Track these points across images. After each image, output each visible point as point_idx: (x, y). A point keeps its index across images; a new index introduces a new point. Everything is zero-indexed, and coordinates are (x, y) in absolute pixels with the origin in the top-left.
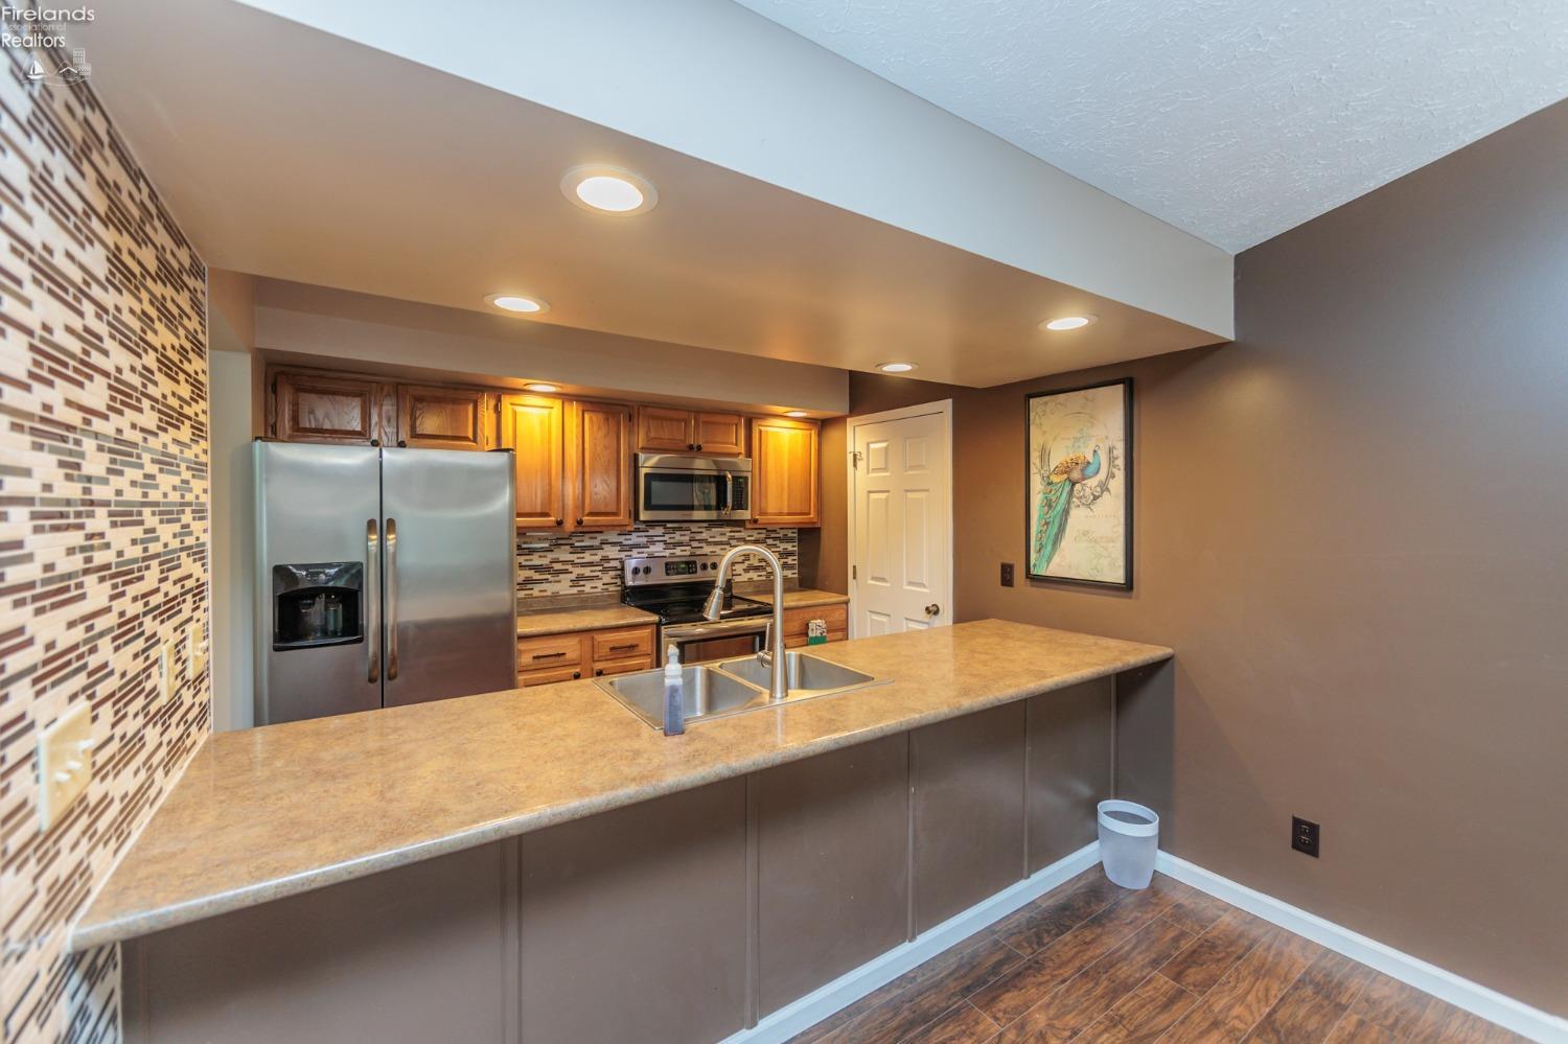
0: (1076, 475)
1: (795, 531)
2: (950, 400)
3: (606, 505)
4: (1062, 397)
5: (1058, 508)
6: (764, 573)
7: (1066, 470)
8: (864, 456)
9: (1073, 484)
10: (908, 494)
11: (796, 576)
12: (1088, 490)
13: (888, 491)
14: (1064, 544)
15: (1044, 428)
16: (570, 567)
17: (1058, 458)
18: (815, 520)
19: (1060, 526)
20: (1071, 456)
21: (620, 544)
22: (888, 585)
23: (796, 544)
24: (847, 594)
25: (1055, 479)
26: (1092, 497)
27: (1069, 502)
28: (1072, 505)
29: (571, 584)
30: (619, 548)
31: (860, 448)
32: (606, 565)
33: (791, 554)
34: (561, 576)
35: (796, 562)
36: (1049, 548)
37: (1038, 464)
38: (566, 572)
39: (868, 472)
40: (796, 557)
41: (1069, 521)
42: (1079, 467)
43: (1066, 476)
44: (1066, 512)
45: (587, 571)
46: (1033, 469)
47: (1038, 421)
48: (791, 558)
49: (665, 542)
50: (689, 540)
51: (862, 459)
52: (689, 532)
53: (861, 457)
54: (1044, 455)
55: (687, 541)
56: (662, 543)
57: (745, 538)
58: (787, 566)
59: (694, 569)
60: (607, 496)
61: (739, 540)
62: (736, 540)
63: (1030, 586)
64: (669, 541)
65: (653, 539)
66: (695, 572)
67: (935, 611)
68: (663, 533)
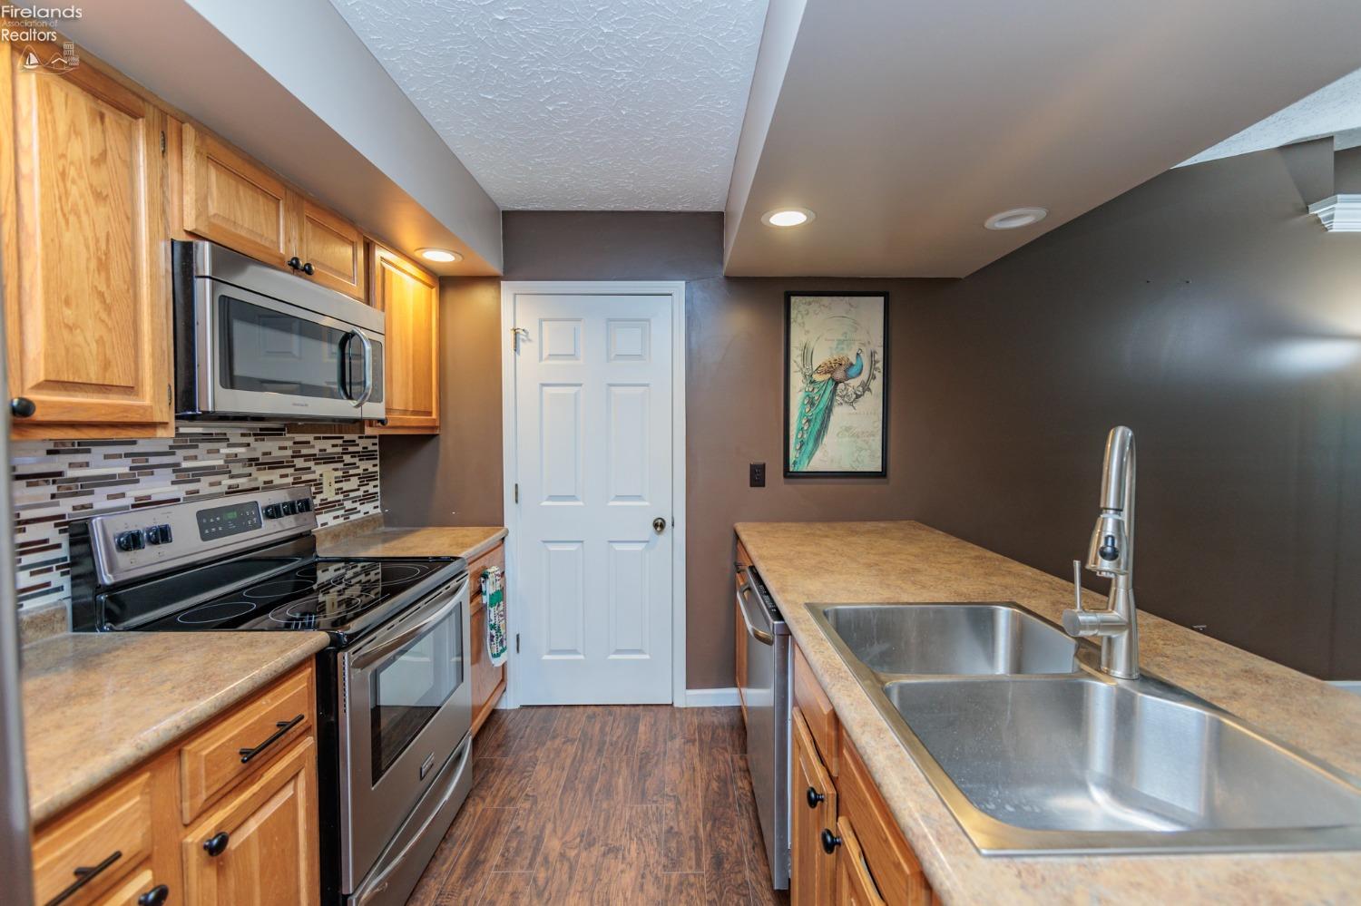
0: (839, 375)
1: (377, 441)
2: (684, 282)
3: (106, 365)
4: (826, 300)
5: (821, 406)
6: (342, 512)
7: (830, 369)
8: (534, 335)
9: (837, 383)
10: (613, 388)
11: (379, 510)
12: (850, 389)
13: (581, 385)
14: (826, 440)
15: (807, 328)
17: (821, 357)
18: (437, 424)
19: (822, 424)
20: (836, 357)
22: (581, 503)
23: (377, 462)
24: (501, 524)
25: (817, 377)
26: (854, 396)
27: (832, 400)
28: (835, 403)
31: (527, 323)
33: (371, 477)
35: (378, 490)
36: (811, 445)
37: (799, 360)
39: (541, 359)
40: (378, 483)
41: (832, 418)
42: (843, 368)
43: (829, 376)
44: (829, 410)
46: (793, 367)
47: (799, 320)
48: (372, 483)
49: (176, 467)
50: (226, 461)
51: (530, 340)
52: (225, 444)
53: (527, 336)
54: (807, 354)
55: (221, 462)
56: (170, 470)
57: (315, 455)
58: (368, 498)
59: (255, 519)
60: (101, 337)
61: (308, 457)
62: (302, 459)
63: (785, 483)
64: (185, 465)
65: (147, 461)
66: (258, 525)
67: (659, 525)
68: (171, 447)
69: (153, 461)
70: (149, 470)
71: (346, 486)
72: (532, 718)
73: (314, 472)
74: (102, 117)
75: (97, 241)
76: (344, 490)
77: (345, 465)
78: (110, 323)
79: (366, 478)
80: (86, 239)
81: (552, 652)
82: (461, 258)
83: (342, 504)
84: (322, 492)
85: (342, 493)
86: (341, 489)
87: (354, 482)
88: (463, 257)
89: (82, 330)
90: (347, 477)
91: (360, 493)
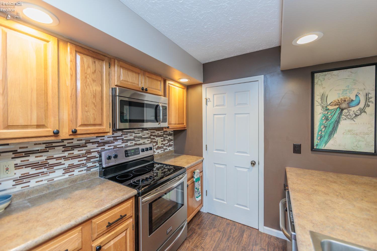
0: (344, 106)
1: (173, 131)
2: (263, 76)
3: (95, 120)
4: (335, 72)
5: (333, 120)
6: (163, 149)
7: (338, 104)
8: (211, 100)
9: (342, 110)
10: (236, 115)
11: (173, 149)
12: (351, 112)
13: (226, 114)
14: (335, 135)
15: (324, 86)
16: (62, 161)
17: (333, 97)
18: (186, 127)
19: (333, 128)
20: (341, 98)
21: (98, 142)
22: (226, 153)
24: (202, 156)
25: (329, 107)
26: (354, 115)
27: (339, 118)
28: (341, 119)
29: (64, 172)
30: (97, 145)
31: (209, 96)
32: (88, 156)
33: (171, 140)
34: (55, 168)
35: (173, 143)
36: (326, 137)
37: (319, 101)
38: (60, 164)
39: (214, 107)
40: (173, 142)
41: (339, 125)
42: (346, 102)
43: (337, 106)
44: (337, 122)
45: (76, 162)
46: (316, 103)
47: (319, 83)
48: (171, 142)
49: (123, 139)
50: (134, 138)
51: (210, 101)
52: (134, 133)
53: (209, 100)
54: (324, 97)
55: (133, 138)
56: (121, 140)
57: (156, 135)
58: (170, 145)
59: (138, 152)
60: (94, 113)
61: (154, 136)
62: (153, 136)
63: (312, 153)
64: (125, 139)
65: (116, 138)
66: (139, 154)
67: (253, 164)
68: (122, 135)
69: (118, 138)
70: (117, 140)
71: (164, 143)
72: (210, 217)
73: (156, 139)
74: (95, 62)
75: (93, 91)
76: (164, 144)
77: (164, 137)
78: (96, 110)
79: (170, 140)
80: (91, 91)
81: (216, 198)
82: (189, 80)
83: (163, 147)
84: (158, 144)
85: (163, 144)
86: (163, 143)
87: (166, 142)
88: (190, 80)
89: (89, 112)
90: (164, 140)
91: (168, 144)
